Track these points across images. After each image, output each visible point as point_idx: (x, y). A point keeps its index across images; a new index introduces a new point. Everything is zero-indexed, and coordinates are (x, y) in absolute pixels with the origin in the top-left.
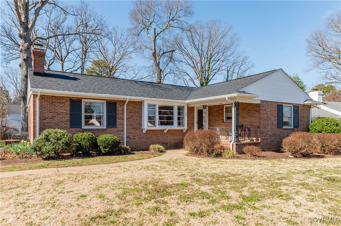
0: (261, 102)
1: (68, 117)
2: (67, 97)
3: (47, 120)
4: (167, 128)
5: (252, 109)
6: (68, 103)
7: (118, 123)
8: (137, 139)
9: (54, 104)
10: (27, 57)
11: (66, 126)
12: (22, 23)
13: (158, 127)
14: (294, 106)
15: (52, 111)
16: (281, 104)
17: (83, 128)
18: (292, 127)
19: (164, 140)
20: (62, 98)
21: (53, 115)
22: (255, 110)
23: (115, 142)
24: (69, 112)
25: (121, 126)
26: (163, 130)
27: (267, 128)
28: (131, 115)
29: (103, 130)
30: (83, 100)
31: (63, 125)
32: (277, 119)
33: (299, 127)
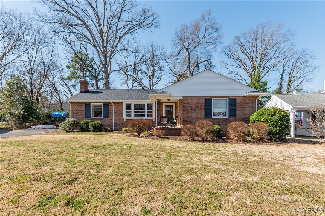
0: (183, 98)
1: (84, 113)
2: (83, 103)
3: (75, 114)
6: (84, 106)
7: (109, 115)
8: (121, 124)
9: (78, 106)
10: (106, 82)
11: (83, 117)
12: (103, 65)
13: (133, 118)
14: (229, 99)
15: (77, 110)
17: (91, 118)
20: (81, 103)
21: (78, 112)
22: (181, 104)
24: (84, 110)
25: (111, 117)
28: (116, 110)
29: (101, 119)
30: (91, 104)
31: (82, 116)
32: (204, 110)
33: (236, 117)
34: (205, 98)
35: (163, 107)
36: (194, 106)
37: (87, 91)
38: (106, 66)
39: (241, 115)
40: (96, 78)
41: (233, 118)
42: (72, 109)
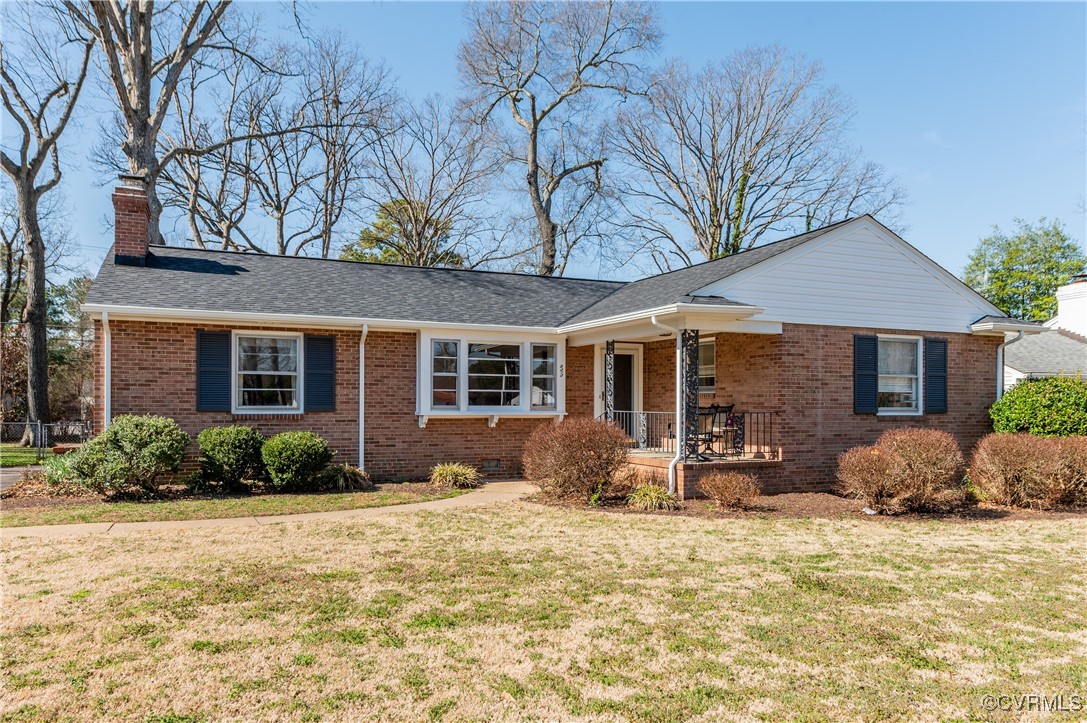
0: (784, 330)
1: (191, 383)
2: (188, 325)
3: (134, 391)
4: (495, 413)
5: (760, 352)
6: (192, 342)
7: (339, 399)
8: (400, 446)
9: (152, 344)
11: (186, 406)
12: (132, 113)
13: (464, 410)
14: (925, 340)
15: (145, 365)
16: (870, 334)
17: (234, 411)
18: (920, 413)
19: (488, 451)
20: (176, 327)
21: (150, 377)
22: (767, 355)
23: (309, 456)
24: (194, 368)
25: (349, 406)
26: (487, 420)
27: (810, 416)
28: (379, 373)
29: (293, 418)
30: (234, 332)
31: (176, 404)
32: (851, 384)
33: (945, 411)
34: (856, 332)
35: (593, 364)
39: (959, 404)
40: (23, 175)
41: (937, 416)
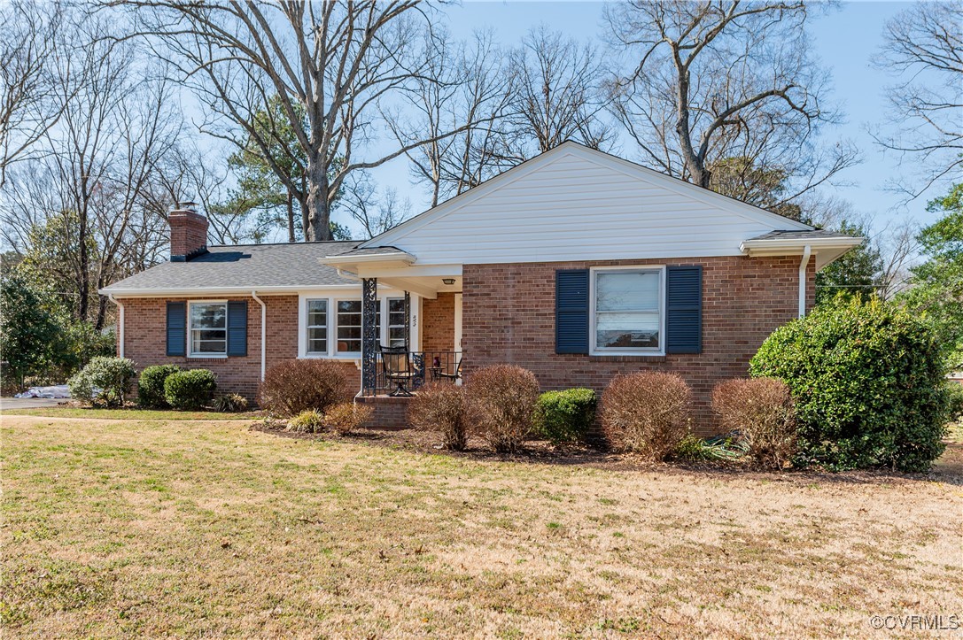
0: (465, 272)
1: (163, 337)
2: (162, 298)
3: (136, 342)
6: (164, 310)
7: (250, 347)
9: (144, 312)
11: (161, 352)
14: (670, 268)
15: (141, 325)
17: (188, 356)
18: (663, 354)
20: (156, 300)
21: (143, 333)
24: (165, 327)
25: (256, 352)
27: (497, 355)
28: (276, 327)
29: (221, 361)
30: (189, 302)
31: (156, 351)
32: (552, 322)
33: (700, 352)
34: (559, 267)
35: (453, 314)
36: (510, 302)
37: (199, 254)
38: (317, 153)
39: (726, 342)
41: (686, 357)
42: (125, 323)
